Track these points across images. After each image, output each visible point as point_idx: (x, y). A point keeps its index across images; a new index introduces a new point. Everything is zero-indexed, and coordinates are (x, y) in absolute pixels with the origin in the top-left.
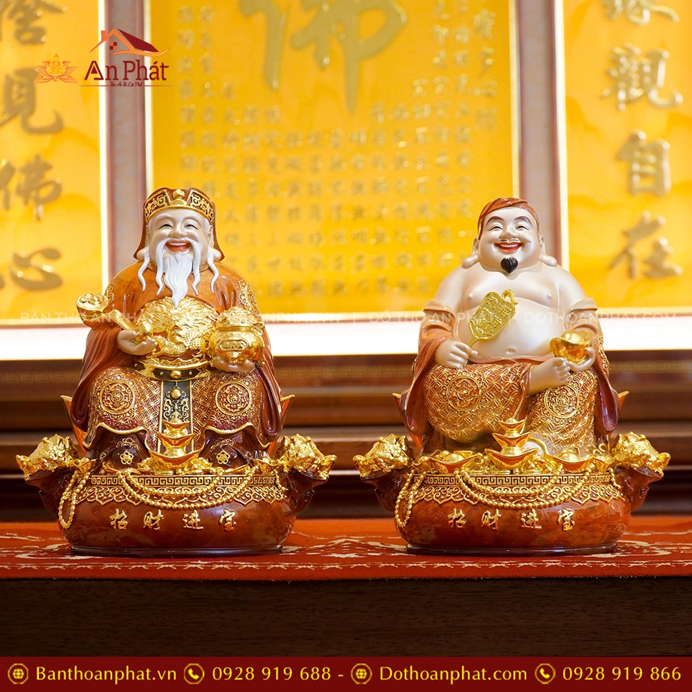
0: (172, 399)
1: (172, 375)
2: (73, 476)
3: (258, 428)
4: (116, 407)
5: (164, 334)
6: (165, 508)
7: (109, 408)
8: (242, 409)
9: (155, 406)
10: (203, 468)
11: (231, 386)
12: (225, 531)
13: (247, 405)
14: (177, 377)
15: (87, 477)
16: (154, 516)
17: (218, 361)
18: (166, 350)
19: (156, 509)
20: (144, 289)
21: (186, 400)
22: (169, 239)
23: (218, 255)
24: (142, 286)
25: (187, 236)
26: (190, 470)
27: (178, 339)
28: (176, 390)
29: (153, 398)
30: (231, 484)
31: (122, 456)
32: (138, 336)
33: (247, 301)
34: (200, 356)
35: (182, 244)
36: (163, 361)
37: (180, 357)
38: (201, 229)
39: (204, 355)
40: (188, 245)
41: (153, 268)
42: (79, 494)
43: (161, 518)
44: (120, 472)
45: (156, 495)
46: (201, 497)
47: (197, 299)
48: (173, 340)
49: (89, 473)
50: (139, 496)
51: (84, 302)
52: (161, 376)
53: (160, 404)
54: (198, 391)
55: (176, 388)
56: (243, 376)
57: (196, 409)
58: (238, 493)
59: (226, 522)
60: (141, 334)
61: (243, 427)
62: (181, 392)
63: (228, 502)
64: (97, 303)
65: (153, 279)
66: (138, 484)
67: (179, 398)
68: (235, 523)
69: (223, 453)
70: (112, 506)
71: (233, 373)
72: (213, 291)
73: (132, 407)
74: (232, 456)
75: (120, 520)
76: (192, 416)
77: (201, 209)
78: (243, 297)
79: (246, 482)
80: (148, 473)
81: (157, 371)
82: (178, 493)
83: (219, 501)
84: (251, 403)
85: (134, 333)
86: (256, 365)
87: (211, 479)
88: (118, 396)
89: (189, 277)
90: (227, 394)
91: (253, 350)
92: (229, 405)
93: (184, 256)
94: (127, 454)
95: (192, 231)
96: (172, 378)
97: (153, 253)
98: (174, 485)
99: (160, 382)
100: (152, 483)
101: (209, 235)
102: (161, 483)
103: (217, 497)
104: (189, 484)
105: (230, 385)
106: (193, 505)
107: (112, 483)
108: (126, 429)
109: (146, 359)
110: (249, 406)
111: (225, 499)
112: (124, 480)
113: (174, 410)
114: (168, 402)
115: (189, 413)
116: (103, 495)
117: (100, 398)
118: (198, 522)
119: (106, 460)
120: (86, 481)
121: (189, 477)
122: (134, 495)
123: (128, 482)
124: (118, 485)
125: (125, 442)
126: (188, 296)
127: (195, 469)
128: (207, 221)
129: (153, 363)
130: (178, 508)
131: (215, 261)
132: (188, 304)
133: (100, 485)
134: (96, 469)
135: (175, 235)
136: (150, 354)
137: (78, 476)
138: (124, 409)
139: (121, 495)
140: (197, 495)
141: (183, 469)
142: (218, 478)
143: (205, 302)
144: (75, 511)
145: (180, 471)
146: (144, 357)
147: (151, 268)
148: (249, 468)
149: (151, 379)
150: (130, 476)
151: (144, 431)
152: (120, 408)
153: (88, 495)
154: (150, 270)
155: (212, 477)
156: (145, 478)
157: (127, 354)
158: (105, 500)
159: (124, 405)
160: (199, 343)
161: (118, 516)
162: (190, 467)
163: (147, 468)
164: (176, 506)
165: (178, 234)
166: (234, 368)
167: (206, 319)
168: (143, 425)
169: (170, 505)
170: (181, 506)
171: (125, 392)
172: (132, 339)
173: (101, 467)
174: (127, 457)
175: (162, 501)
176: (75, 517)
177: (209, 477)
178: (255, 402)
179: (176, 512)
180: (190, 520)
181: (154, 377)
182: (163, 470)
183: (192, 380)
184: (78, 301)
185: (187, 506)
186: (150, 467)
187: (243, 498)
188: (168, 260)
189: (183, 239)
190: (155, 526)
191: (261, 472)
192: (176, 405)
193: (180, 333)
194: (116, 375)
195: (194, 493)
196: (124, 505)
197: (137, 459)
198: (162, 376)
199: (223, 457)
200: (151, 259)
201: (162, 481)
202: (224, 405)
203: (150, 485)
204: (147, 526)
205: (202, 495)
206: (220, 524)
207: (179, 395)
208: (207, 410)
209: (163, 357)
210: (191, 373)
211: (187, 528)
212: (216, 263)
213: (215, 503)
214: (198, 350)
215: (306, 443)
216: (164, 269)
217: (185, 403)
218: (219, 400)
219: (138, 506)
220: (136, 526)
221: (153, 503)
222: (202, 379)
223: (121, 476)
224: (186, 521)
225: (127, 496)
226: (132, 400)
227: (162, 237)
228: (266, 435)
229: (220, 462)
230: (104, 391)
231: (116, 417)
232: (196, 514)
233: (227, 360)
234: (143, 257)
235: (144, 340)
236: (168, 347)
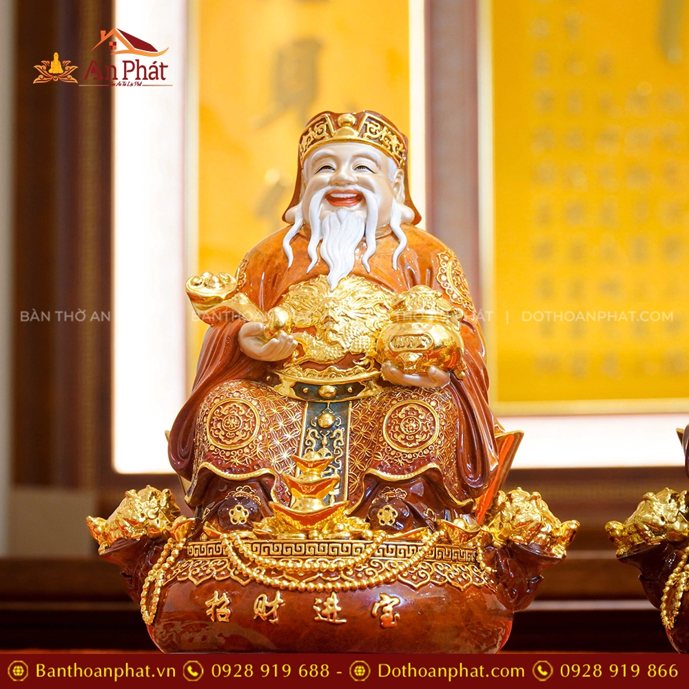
0: (320, 428)
1: (322, 392)
2: (166, 546)
3: (450, 475)
4: (230, 439)
5: (312, 330)
6: (286, 589)
7: (218, 439)
8: (422, 443)
9: (291, 440)
10: (353, 529)
11: (408, 408)
12: (382, 627)
13: (431, 436)
14: (328, 395)
15: (181, 545)
16: (269, 600)
17: (390, 367)
18: (312, 353)
19: (272, 591)
20: (290, 265)
21: (341, 431)
22: (329, 188)
23: (410, 214)
24: (288, 261)
25: (358, 183)
26: (332, 532)
27: (332, 337)
28: (327, 416)
29: (291, 427)
30: (396, 556)
31: (232, 512)
32: (267, 330)
33: (450, 284)
34: (366, 362)
35: (349, 196)
36: (308, 370)
37: (335, 364)
38: (380, 174)
39: (372, 362)
40: (360, 198)
41: (304, 234)
42: (168, 571)
43: (280, 604)
44: (225, 535)
45: (275, 570)
46: (345, 574)
47: (368, 278)
48: (325, 339)
49: (184, 540)
50: (248, 571)
51: (197, 285)
52: (305, 394)
53: (300, 436)
54: (361, 416)
55: (328, 412)
56: (429, 392)
57: (355, 444)
58: (406, 569)
59: (384, 613)
60: (272, 327)
61: (423, 470)
62: (334, 418)
63: (387, 582)
64: (217, 285)
65: (304, 249)
66: (250, 553)
67: (330, 427)
68: (398, 615)
69: (388, 509)
70: (209, 587)
71: (413, 388)
72: (395, 268)
73: (253, 438)
74: (401, 514)
75: (219, 607)
76: (348, 453)
77: (382, 143)
78: (443, 278)
79: (421, 554)
80: (267, 536)
81: (298, 387)
82: (307, 566)
83: (373, 580)
84: (437, 433)
85: (261, 325)
86: (451, 377)
87: (363, 546)
88: (233, 422)
89: (359, 246)
90: (400, 420)
91: (443, 352)
92: (403, 436)
93: (352, 215)
94: (239, 509)
95: (366, 175)
96: (321, 398)
97: (306, 211)
98: (304, 554)
99: (303, 403)
100: (272, 552)
101: (397, 184)
102: (285, 552)
103: (371, 573)
104: (328, 555)
105: (406, 405)
106: (330, 585)
107: (215, 553)
108: (242, 472)
109: (283, 368)
110: (435, 438)
111: (382, 578)
112: (230, 548)
113: (321, 445)
114: (313, 433)
115: (344, 450)
116: (198, 570)
117: (207, 426)
118: (338, 612)
119: (210, 518)
120: (180, 552)
121: (329, 543)
122: (241, 569)
123: (236, 550)
124: (222, 555)
125: (240, 492)
126: (355, 273)
127: (339, 531)
128: (391, 162)
129: (293, 375)
130: (306, 589)
131: (404, 223)
132: (351, 284)
133: (199, 556)
134: (196, 533)
135: (337, 182)
136: (289, 359)
137: (172, 546)
138: (241, 441)
139: (224, 570)
140: (337, 570)
141: (320, 531)
142: (374, 546)
143: (380, 283)
144: (160, 596)
145: (315, 533)
146: (278, 365)
147: (303, 233)
148: (429, 534)
149: (290, 399)
150: (240, 542)
151: (271, 476)
152: (236, 440)
153: (180, 571)
154: (303, 237)
155: (365, 544)
156: (261, 543)
157: (254, 361)
158: (201, 577)
159: (241, 435)
160: (366, 344)
161: (216, 600)
162: (332, 527)
163: (267, 530)
164: (303, 585)
165: (342, 180)
166: (413, 380)
167: (378, 307)
168: (270, 466)
169: (294, 584)
170: (312, 585)
171: (244, 416)
172: (260, 336)
173: (202, 531)
174: (239, 514)
175: (284, 578)
176: (160, 605)
177: (360, 543)
178: (447, 434)
179: (303, 596)
180: (324, 607)
181: (294, 395)
182: (290, 532)
183: (353, 401)
184: (189, 283)
185: (321, 586)
186: (272, 528)
187: (414, 577)
188: (326, 220)
189: (351, 188)
190: (271, 616)
191: (450, 542)
192: (325, 438)
193: (336, 327)
194: (235, 391)
195: (334, 566)
196: (227, 585)
197: (255, 516)
198: (307, 394)
199: (387, 515)
200: (304, 220)
201: (287, 548)
202: (395, 435)
203: (269, 554)
204: (259, 617)
205: (346, 570)
206: (373, 616)
207: (330, 422)
208: (371, 445)
209: (308, 364)
210: (350, 389)
211: (320, 621)
212: (405, 227)
213: (365, 582)
214: (363, 354)
215: (530, 500)
216: (322, 234)
217: (339, 434)
218: (388, 428)
219: (247, 585)
220: (242, 617)
221: (269, 580)
222: (368, 398)
223: (227, 542)
224: (318, 609)
225: (232, 571)
226: (254, 428)
227: (320, 185)
228: (464, 486)
229: (383, 522)
230: (213, 415)
231: (228, 454)
232: (334, 599)
233: (400, 366)
234: (294, 219)
235: (275, 337)
236: (316, 348)
